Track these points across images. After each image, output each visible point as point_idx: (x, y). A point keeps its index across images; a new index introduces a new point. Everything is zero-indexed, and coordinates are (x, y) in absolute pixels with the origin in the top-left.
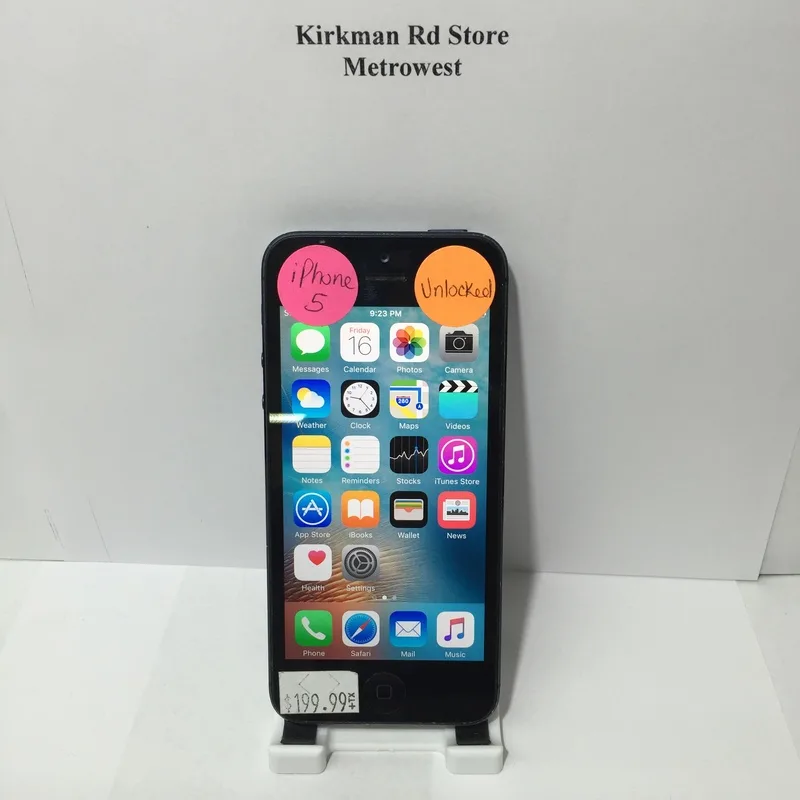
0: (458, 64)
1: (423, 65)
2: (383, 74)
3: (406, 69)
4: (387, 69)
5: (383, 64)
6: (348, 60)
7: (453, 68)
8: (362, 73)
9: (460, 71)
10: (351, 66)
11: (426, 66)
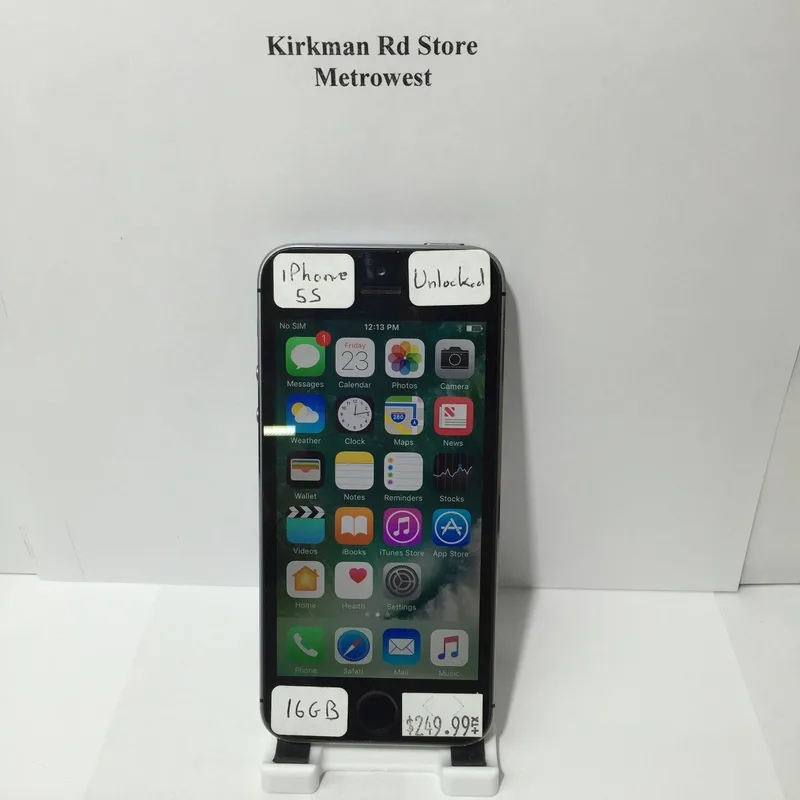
0: (427, 75)
1: (393, 75)
2: (354, 84)
3: (377, 80)
4: (358, 79)
5: (354, 74)
6: (319, 71)
7: (423, 78)
8: (333, 84)
9: (430, 82)
10: (323, 77)
11: (397, 76)
